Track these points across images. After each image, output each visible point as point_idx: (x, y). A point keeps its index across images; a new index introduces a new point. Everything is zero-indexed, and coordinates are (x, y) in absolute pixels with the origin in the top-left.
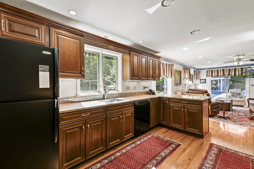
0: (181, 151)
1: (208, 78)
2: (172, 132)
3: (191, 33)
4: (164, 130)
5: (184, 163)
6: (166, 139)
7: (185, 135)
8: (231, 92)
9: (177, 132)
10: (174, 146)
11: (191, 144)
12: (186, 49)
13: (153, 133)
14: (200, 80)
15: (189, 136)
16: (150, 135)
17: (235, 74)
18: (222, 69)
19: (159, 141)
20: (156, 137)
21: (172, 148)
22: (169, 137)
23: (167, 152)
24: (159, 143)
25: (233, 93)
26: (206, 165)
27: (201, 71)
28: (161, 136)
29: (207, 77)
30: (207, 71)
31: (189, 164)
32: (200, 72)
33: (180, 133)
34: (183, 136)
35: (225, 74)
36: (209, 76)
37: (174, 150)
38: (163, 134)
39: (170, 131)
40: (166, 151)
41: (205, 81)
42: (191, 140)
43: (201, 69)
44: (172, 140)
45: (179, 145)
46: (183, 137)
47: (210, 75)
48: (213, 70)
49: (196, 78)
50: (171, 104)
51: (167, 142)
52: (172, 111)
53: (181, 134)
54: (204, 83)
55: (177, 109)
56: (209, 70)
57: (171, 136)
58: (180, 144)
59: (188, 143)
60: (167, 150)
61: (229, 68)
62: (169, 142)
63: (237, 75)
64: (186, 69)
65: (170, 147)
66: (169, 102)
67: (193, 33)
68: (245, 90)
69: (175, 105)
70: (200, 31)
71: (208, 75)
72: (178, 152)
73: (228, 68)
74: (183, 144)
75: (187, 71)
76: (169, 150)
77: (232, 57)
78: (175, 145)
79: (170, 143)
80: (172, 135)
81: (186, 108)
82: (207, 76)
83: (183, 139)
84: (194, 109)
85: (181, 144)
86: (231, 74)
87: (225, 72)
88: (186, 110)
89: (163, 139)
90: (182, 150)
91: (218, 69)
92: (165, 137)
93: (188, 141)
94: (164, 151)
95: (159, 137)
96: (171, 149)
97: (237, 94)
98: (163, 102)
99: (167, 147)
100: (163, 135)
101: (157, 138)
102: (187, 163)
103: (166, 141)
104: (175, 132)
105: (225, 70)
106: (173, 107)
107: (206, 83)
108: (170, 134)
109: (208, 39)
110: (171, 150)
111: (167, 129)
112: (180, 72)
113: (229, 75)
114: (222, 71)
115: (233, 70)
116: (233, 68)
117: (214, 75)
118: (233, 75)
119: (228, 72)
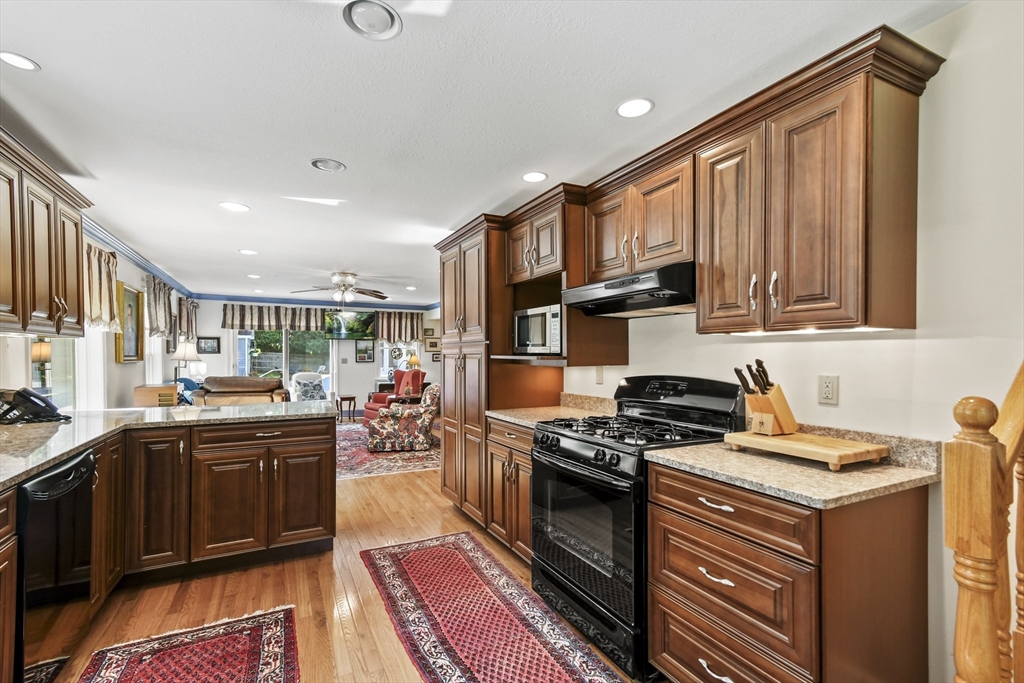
0: (314, 630)
1: (229, 333)
2: (213, 586)
3: (315, 164)
4: (161, 597)
5: (361, 660)
6: (214, 627)
7: (270, 570)
8: (299, 383)
9: (231, 576)
10: (278, 631)
11: (319, 587)
12: (234, 207)
13: (108, 644)
14: (199, 338)
15: (287, 566)
16: (106, 662)
17: (308, 327)
18: (273, 305)
19: (195, 658)
20: (154, 652)
21: (277, 642)
22: (219, 610)
23: (277, 671)
24: (204, 663)
25: (305, 385)
26: (411, 619)
27: (202, 303)
28: (178, 628)
29: (226, 330)
30: (225, 306)
31: (375, 652)
32: (196, 307)
33: (245, 570)
34: (265, 576)
35: (283, 323)
36: (232, 328)
37: (290, 645)
38: (175, 616)
39: (196, 586)
40: (266, 671)
41: (216, 345)
42: (306, 576)
43: (200, 296)
44: (246, 616)
45: (289, 615)
46: (270, 581)
47: (237, 322)
48: (247, 304)
49: (185, 329)
50: (202, 453)
51: (231, 634)
52: (204, 483)
53: (255, 574)
54: (213, 352)
55: (237, 467)
56: (233, 306)
57: (224, 605)
58: (288, 607)
59: (307, 588)
60: (268, 664)
61: (294, 306)
62: (241, 631)
63: (313, 329)
64: (160, 285)
65: (268, 644)
66: (190, 447)
67: (319, 164)
68: (328, 373)
69: (226, 454)
70: (343, 168)
71: (229, 321)
72: (308, 640)
73: (290, 306)
74: (297, 604)
75: (162, 295)
76: (274, 660)
77: (328, 273)
78: (276, 622)
79: (249, 629)
80: (222, 597)
81: (277, 456)
82: (224, 326)
83: (280, 585)
84: (300, 450)
85: (293, 606)
86: (297, 324)
87: (282, 316)
88: (276, 463)
89: (203, 639)
90: (312, 625)
91: (261, 304)
92: (203, 621)
93: (301, 583)
94: (261, 675)
95: (175, 641)
96: (277, 650)
97: (314, 387)
98: (149, 452)
99: (254, 654)
100: (184, 621)
101: (166, 651)
102: (366, 651)
103: (225, 635)
104: (220, 579)
105: (282, 312)
106: (210, 465)
107: (219, 352)
108: (210, 599)
109: (334, 202)
110: (282, 650)
111: (176, 587)
112: (138, 297)
113: (293, 326)
114: (273, 312)
115: (304, 313)
116: (304, 307)
117: (249, 323)
118: (303, 329)
119: (289, 317)
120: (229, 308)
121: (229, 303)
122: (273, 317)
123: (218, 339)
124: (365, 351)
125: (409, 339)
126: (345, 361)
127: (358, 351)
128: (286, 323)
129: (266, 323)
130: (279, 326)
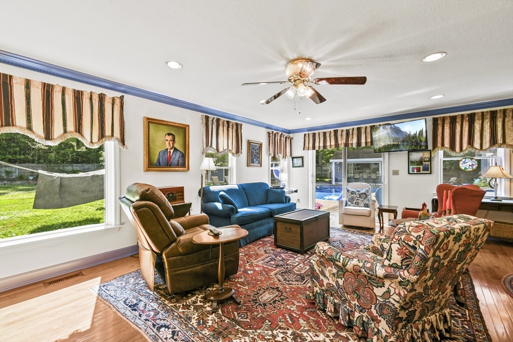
1: (308, 153)
8: (348, 191)
14: (293, 158)
17: (359, 144)
18: (332, 130)
29: (305, 151)
30: (305, 135)
32: (290, 138)
35: (340, 143)
36: (309, 149)
41: (301, 162)
43: (294, 131)
47: (311, 145)
48: (317, 132)
54: (300, 166)
56: (309, 134)
61: (348, 128)
63: (363, 145)
73: (345, 129)
82: (304, 149)
86: (350, 142)
87: (339, 137)
91: (325, 131)
105: (339, 133)
107: (303, 166)
113: (346, 145)
114: (332, 134)
115: (355, 132)
116: (355, 127)
117: (318, 145)
118: (355, 146)
119: (344, 137)
120: (307, 135)
121: (307, 133)
122: (333, 138)
123: (302, 158)
124: (420, 162)
125: (486, 144)
126: (396, 173)
127: (410, 162)
128: (342, 141)
129: (328, 144)
130: (337, 145)
